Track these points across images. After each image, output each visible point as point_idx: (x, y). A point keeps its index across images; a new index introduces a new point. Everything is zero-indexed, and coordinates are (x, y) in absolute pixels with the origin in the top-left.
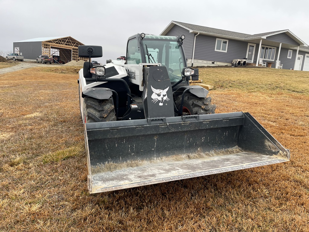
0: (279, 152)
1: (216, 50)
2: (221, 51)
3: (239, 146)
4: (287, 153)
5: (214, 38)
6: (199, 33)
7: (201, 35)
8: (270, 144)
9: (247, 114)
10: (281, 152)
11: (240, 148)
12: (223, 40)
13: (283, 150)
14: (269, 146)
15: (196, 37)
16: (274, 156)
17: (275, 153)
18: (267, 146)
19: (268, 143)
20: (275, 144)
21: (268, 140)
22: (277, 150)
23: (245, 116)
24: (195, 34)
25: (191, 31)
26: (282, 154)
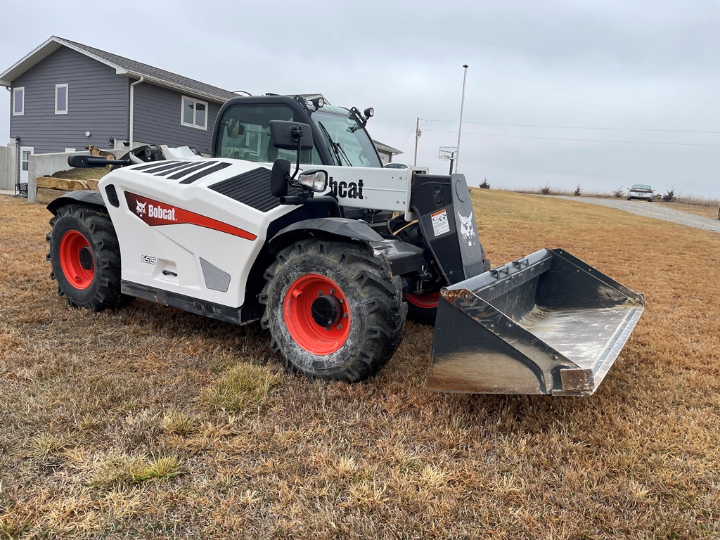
0: (626, 299)
1: (183, 123)
2: (194, 126)
3: (540, 304)
4: (640, 298)
5: (176, 94)
6: (142, 79)
7: (147, 85)
8: (608, 290)
9: (558, 251)
10: (629, 298)
11: (542, 308)
12: (195, 102)
13: (634, 296)
14: (608, 295)
15: (135, 86)
16: (618, 307)
17: (619, 303)
18: (602, 295)
19: (603, 290)
20: (619, 289)
21: (606, 286)
22: (621, 298)
23: (553, 254)
24: (132, 79)
25: (120, 71)
26: (633, 301)
